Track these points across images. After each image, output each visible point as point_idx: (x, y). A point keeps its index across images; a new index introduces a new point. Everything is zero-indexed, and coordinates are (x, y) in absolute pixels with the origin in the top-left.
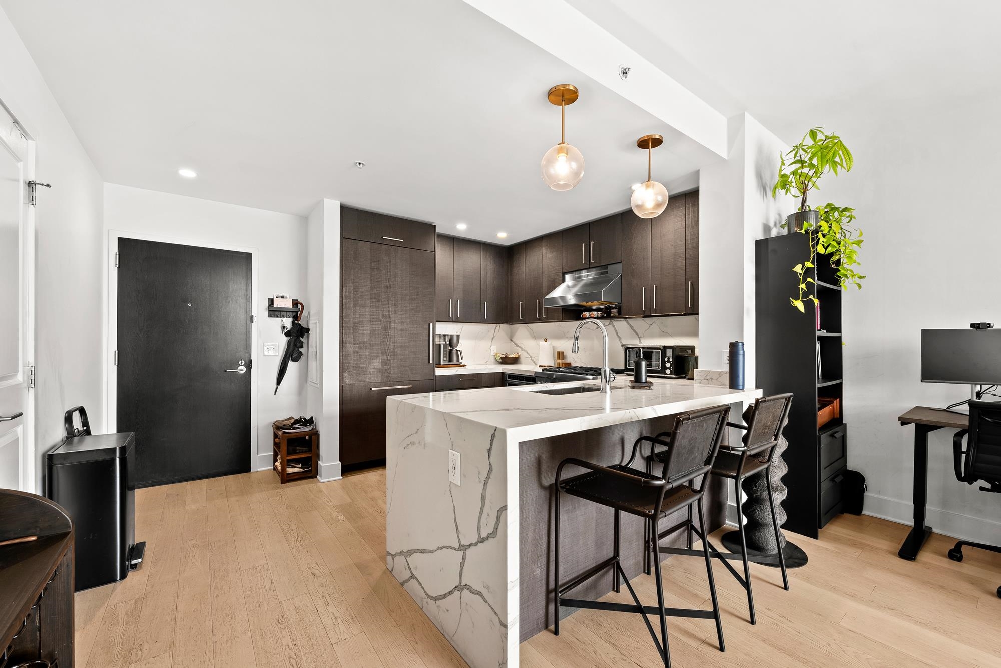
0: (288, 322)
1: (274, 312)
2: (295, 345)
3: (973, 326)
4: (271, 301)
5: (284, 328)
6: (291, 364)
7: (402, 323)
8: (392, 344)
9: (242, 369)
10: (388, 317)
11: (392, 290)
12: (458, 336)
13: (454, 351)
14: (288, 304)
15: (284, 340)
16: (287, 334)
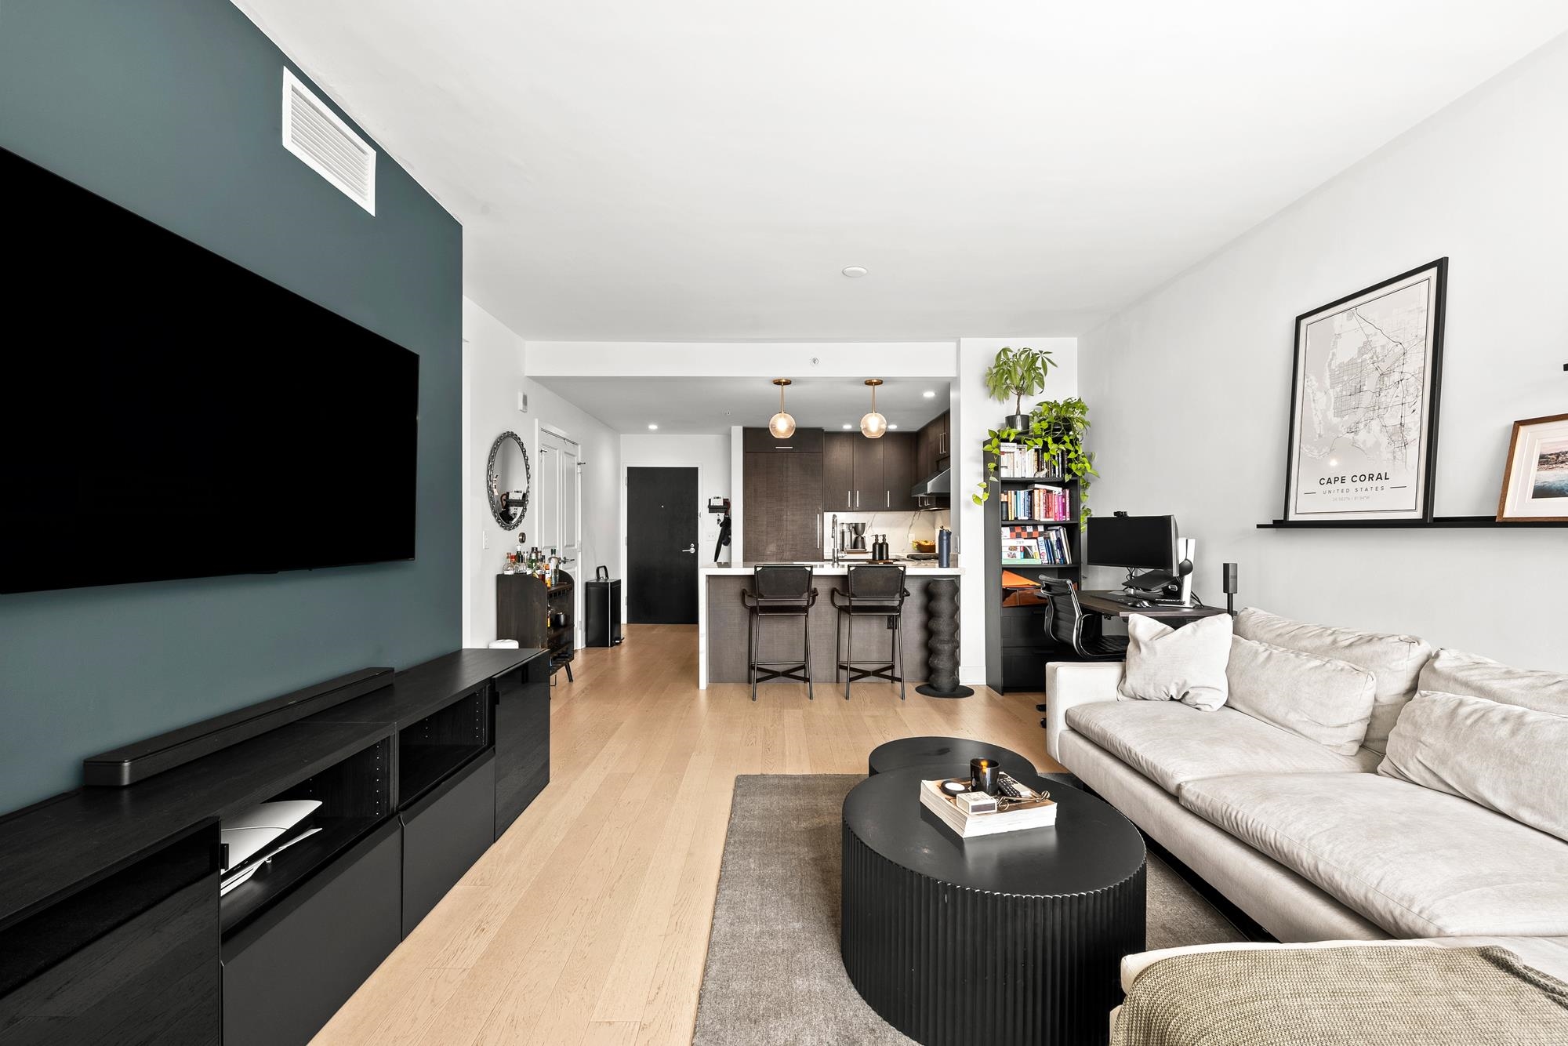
0: (722, 516)
1: (713, 509)
2: (725, 533)
3: (1115, 513)
4: (710, 500)
5: (719, 520)
6: (723, 547)
7: (793, 515)
8: (785, 533)
9: (692, 550)
10: (782, 510)
11: (785, 489)
12: (864, 525)
13: (860, 539)
14: (720, 503)
15: (719, 529)
16: (721, 525)
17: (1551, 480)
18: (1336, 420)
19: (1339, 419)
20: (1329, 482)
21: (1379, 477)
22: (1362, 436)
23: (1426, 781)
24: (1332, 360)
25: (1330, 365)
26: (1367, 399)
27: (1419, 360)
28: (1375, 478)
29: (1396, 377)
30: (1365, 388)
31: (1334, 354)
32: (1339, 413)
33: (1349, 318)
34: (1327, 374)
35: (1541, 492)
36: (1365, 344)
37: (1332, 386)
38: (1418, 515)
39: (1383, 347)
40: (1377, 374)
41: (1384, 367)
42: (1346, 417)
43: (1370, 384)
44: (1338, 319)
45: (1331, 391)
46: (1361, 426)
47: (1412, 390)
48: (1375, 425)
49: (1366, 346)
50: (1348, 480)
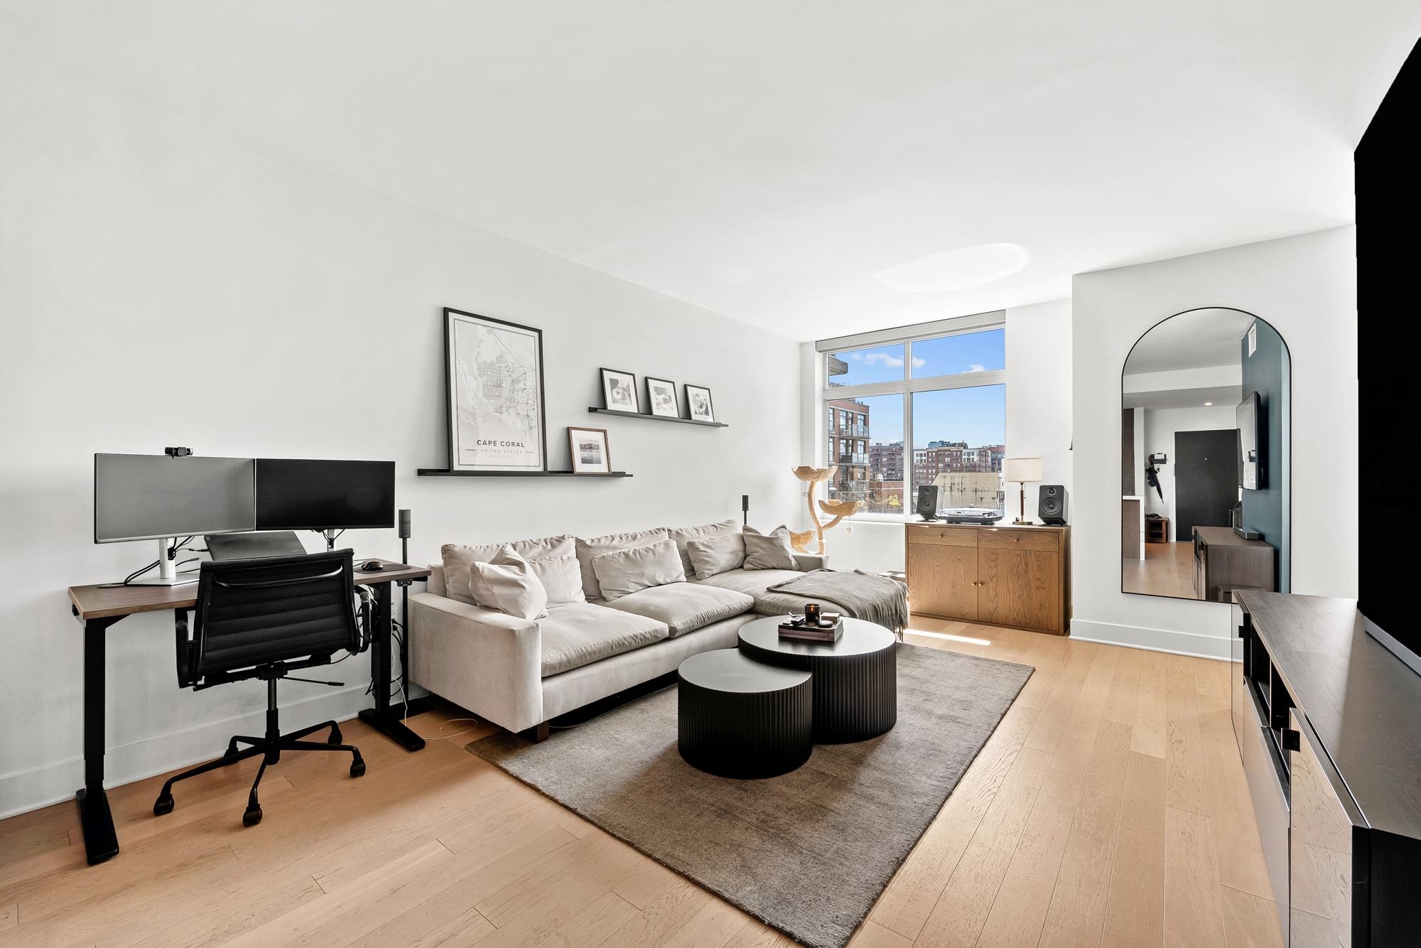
3: (169, 451)
17: (586, 456)
18: (485, 401)
19: (487, 401)
20: (485, 443)
21: (518, 445)
22: (504, 416)
23: (635, 589)
24: (478, 355)
25: (476, 359)
26: (505, 393)
27: (533, 380)
28: (516, 445)
29: (521, 385)
30: (503, 385)
31: (478, 352)
32: (487, 396)
33: (489, 333)
34: (475, 365)
35: (584, 461)
36: (501, 356)
37: (480, 375)
38: (541, 469)
39: (512, 364)
40: (509, 380)
41: (514, 377)
42: (492, 401)
43: (506, 383)
44: (480, 328)
45: (479, 378)
46: (504, 409)
47: (531, 397)
48: (512, 410)
49: (500, 358)
50: (498, 444)
